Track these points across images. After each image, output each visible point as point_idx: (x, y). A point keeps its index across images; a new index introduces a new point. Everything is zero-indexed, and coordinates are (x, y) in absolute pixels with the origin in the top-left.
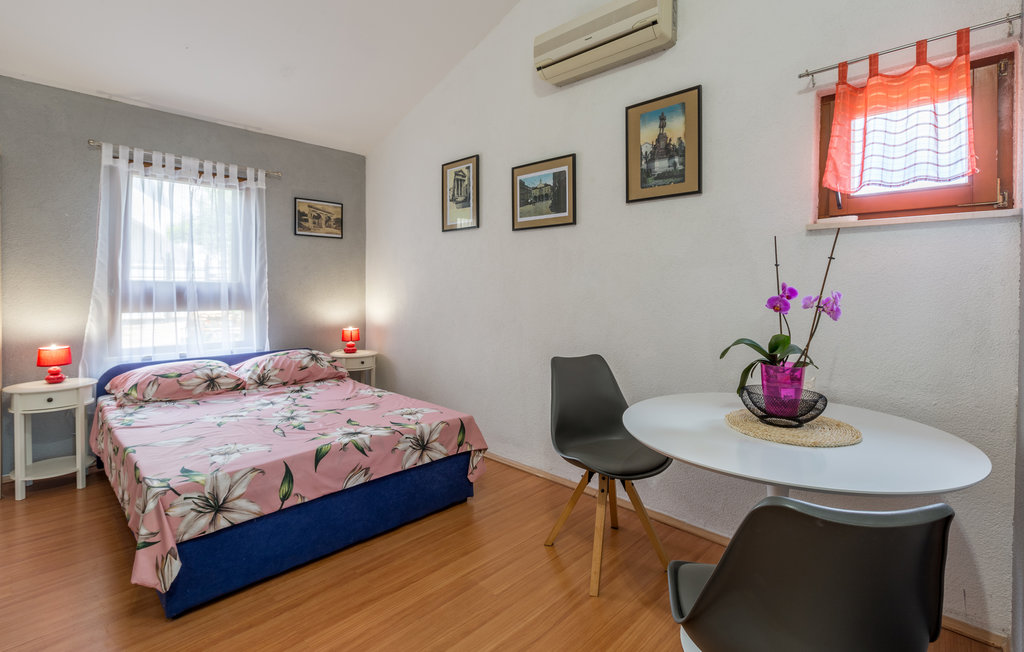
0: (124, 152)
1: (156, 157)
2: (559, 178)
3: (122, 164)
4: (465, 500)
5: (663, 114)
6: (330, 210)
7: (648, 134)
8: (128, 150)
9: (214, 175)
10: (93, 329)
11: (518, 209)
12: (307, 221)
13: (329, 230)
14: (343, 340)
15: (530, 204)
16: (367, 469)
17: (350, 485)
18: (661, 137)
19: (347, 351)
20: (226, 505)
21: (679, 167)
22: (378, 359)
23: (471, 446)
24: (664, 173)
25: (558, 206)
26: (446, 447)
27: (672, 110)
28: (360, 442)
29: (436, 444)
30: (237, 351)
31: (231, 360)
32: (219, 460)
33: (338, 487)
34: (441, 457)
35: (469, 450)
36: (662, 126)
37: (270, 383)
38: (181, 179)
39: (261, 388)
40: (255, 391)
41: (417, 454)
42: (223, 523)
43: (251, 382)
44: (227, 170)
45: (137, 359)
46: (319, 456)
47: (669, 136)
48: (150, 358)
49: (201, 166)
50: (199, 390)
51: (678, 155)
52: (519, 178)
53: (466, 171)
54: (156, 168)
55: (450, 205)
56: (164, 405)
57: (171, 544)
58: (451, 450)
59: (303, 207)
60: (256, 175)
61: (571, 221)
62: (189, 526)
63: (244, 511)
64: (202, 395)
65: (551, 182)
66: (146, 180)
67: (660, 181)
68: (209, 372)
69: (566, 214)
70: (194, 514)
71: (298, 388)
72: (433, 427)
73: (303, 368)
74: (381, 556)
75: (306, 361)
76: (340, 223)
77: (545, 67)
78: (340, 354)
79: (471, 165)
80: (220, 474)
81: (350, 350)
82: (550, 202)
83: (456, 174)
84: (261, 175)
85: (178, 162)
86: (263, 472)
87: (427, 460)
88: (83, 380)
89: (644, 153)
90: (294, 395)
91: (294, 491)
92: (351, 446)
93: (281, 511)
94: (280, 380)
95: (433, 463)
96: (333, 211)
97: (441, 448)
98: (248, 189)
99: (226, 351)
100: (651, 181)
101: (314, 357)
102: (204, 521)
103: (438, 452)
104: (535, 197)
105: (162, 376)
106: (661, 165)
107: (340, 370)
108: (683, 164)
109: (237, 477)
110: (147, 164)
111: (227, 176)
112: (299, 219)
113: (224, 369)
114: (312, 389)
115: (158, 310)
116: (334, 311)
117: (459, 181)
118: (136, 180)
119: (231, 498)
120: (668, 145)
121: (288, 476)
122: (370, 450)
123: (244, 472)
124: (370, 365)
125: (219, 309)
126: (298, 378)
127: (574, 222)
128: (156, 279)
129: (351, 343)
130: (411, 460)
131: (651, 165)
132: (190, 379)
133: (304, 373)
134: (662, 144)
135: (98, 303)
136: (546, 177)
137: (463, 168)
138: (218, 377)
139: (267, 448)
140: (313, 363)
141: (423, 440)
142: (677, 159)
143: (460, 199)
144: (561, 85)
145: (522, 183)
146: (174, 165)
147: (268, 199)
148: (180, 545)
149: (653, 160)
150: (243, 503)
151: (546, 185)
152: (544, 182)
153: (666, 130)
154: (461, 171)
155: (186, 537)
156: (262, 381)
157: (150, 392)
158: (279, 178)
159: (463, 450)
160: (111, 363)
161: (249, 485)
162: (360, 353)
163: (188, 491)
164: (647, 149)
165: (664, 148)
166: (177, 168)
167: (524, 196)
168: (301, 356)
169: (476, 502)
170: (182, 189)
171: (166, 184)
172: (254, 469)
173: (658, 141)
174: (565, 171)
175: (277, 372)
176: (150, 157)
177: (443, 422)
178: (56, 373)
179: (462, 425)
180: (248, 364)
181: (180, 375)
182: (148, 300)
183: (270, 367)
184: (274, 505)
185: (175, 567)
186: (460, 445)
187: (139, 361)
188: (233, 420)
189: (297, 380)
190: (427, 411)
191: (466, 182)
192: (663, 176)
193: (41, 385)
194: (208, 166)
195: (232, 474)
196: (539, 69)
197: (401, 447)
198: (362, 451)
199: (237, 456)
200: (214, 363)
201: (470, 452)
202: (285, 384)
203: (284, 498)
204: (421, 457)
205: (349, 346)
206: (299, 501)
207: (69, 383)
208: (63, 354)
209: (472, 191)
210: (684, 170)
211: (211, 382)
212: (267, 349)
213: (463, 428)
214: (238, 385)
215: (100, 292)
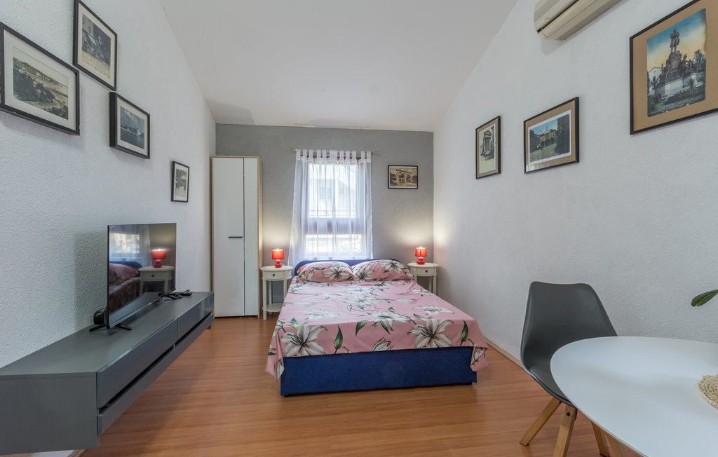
0: (305, 152)
1: (318, 153)
2: (563, 122)
3: (304, 159)
4: (471, 384)
5: (675, 31)
6: (409, 171)
7: (656, 59)
8: (306, 151)
9: (345, 158)
10: (293, 243)
11: (529, 154)
12: (395, 179)
13: (409, 184)
14: (416, 255)
15: (538, 149)
16: (389, 342)
17: (377, 350)
18: (674, 56)
19: (419, 263)
20: (307, 343)
21: (697, 84)
22: (439, 270)
23: (473, 343)
24: (676, 95)
25: (562, 148)
26: (451, 340)
27: (687, 23)
28: (385, 324)
29: (442, 336)
30: (357, 258)
31: (352, 263)
32: (311, 317)
33: (370, 349)
34: (447, 346)
35: (471, 345)
36: (674, 45)
37: (366, 279)
38: (329, 163)
39: (361, 281)
40: (358, 282)
41: (427, 340)
42: (305, 353)
43: (357, 276)
44: (351, 154)
45: (311, 259)
46: (359, 327)
47: (683, 52)
48: (316, 258)
49: (339, 154)
50: (332, 278)
51: (695, 70)
52: (529, 129)
53: (491, 131)
54: (319, 158)
55: (481, 157)
56: (314, 284)
57: (280, 357)
58: (455, 342)
59: (393, 171)
60: (366, 155)
61: (574, 159)
62: (289, 350)
63: (316, 349)
64: (333, 281)
65: (555, 127)
66: (315, 165)
67: (673, 105)
68: (336, 268)
69: (569, 154)
70: (291, 344)
71: (380, 283)
72: (441, 322)
73: (386, 271)
74: (395, 403)
75: (388, 267)
76: (416, 179)
77: (543, 28)
78: (414, 264)
79: (494, 125)
80: (306, 325)
81: (421, 262)
82: (556, 144)
83: (485, 134)
84: (369, 154)
85: (328, 153)
86: (326, 329)
87: (434, 346)
88: (289, 268)
89: (651, 79)
90: (374, 287)
91: (342, 345)
92: (379, 324)
93: (335, 355)
94: (372, 277)
95: (439, 349)
96: (412, 171)
97: (446, 339)
98: (362, 164)
99: (349, 258)
100: (660, 107)
101: (393, 265)
102: (296, 349)
103: (444, 342)
104: (542, 142)
105: (316, 268)
106: (673, 87)
107: (408, 275)
108: (703, 79)
109: (313, 329)
110: (315, 157)
111: (351, 158)
112: (391, 179)
113: (346, 267)
114: (387, 284)
115: (320, 233)
116: (412, 236)
117: (486, 139)
118: (311, 166)
119: (309, 340)
120: (681, 64)
121: (340, 335)
122: (392, 330)
123: (316, 327)
124: (432, 273)
125: (348, 233)
126: (383, 277)
127: (578, 160)
128: (319, 217)
129: (421, 257)
130: (422, 343)
131: (659, 90)
132: (327, 271)
133: (386, 275)
134: (675, 64)
135: (294, 231)
136: (551, 123)
137: (489, 128)
138: (341, 272)
139: (335, 316)
140: (392, 269)
141: (431, 331)
142: (694, 76)
143: (488, 153)
144: (565, 37)
145: (532, 132)
146: (326, 156)
147: (372, 168)
148: (285, 359)
149: (663, 83)
150: (315, 344)
151: (552, 131)
152: (549, 129)
153: (679, 48)
154: (488, 131)
155: (288, 355)
156: (362, 276)
157: (310, 276)
158: (379, 155)
159: (465, 344)
160: (301, 259)
161: (319, 335)
162: (427, 265)
163: (290, 331)
164: (655, 73)
165: (678, 67)
166: (327, 157)
167: (534, 144)
168: (386, 264)
169: (480, 388)
170: (330, 167)
171: (323, 166)
172: (322, 327)
173: (669, 62)
174: (568, 115)
175: (371, 272)
176: (316, 153)
177: (449, 321)
178: (278, 263)
179: (466, 326)
180: (358, 266)
181: (324, 269)
182: (315, 229)
183: (367, 269)
184: (332, 351)
185: (281, 369)
186: (463, 340)
187: (311, 260)
188: (335, 297)
189: (381, 278)
190: (444, 310)
191: (491, 139)
192: (675, 99)
193: (273, 268)
194: (342, 153)
195: (311, 327)
196: (539, 31)
197: (414, 332)
198: (386, 329)
199: (321, 317)
200: (341, 263)
201: (472, 348)
202: (375, 280)
203: (337, 348)
204: (430, 342)
205: (420, 260)
206: (346, 352)
207: (284, 268)
208: (280, 254)
209: (495, 145)
210: (704, 86)
211: (337, 274)
212: (372, 258)
213: (466, 328)
214: (350, 278)
215: (294, 225)
